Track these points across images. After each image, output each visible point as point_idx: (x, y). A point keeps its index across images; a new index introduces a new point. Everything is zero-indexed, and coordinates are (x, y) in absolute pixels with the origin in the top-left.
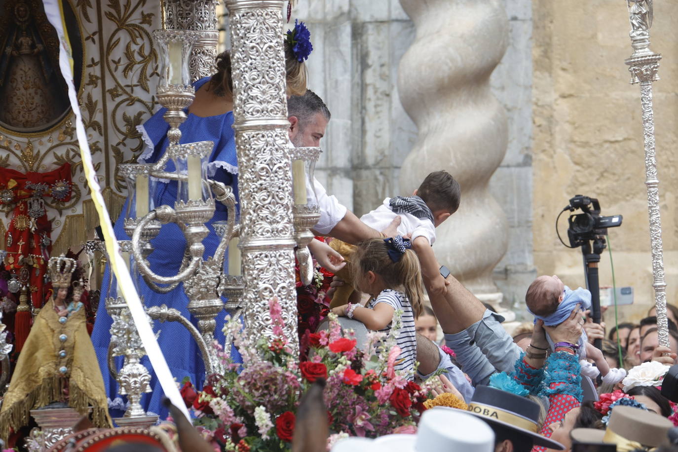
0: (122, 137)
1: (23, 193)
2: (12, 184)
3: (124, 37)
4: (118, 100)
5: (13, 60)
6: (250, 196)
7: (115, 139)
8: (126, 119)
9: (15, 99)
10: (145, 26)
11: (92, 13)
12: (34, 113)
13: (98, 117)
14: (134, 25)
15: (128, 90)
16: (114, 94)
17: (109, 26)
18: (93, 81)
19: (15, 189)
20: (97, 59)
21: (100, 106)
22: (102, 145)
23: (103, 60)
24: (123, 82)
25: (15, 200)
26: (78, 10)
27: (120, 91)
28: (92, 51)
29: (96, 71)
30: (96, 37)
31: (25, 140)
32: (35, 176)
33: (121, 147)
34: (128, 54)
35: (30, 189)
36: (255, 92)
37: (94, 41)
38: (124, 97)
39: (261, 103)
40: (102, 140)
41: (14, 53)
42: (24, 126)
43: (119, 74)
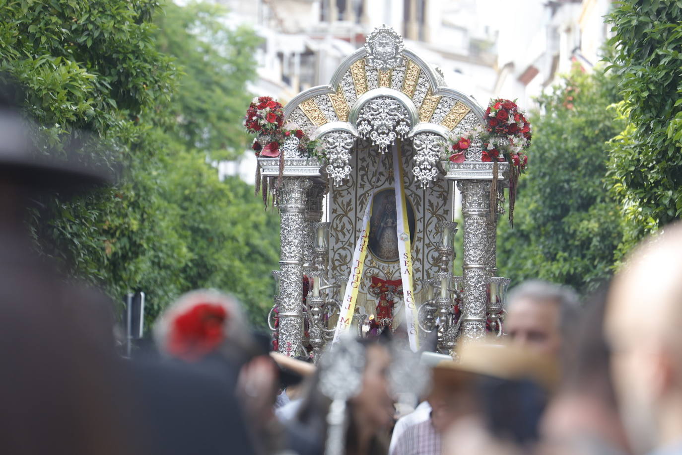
0: (431, 266)
1: (384, 289)
2: (380, 285)
3: (435, 220)
4: (430, 249)
5: (384, 229)
6: (467, 298)
7: (427, 266)
8: (433, 257)
9: (383, 247)
10: (445, 216)
11: (421, 209)
12: (391, 253)
13: (420, 256)
14: (440, 215)
15: (435, 244)
16: (428, 246)
17: (428, 215)
18: (419, 239)
19: (380, 288)
20: (422, 230)
21: (421, 251)
22: (421, 269)
23: (424, 230)
24: (433, 240)
25: (382, 292)
26: (415, 207)
27: (431, 245)
28: (419, 226)
29: (421, 235)
30: (422, 220)
31: (387, 265)
32: (389, 282)
33: (430, 271)
34: (436, 228)
35: (387, 288)
36: (471, 252)
37: (421, 221)
38: (433, 247)
39: (474, 257)
40: (421, 266)
41: (385, 226)
42: (387, 259)
43: (431, 237)
